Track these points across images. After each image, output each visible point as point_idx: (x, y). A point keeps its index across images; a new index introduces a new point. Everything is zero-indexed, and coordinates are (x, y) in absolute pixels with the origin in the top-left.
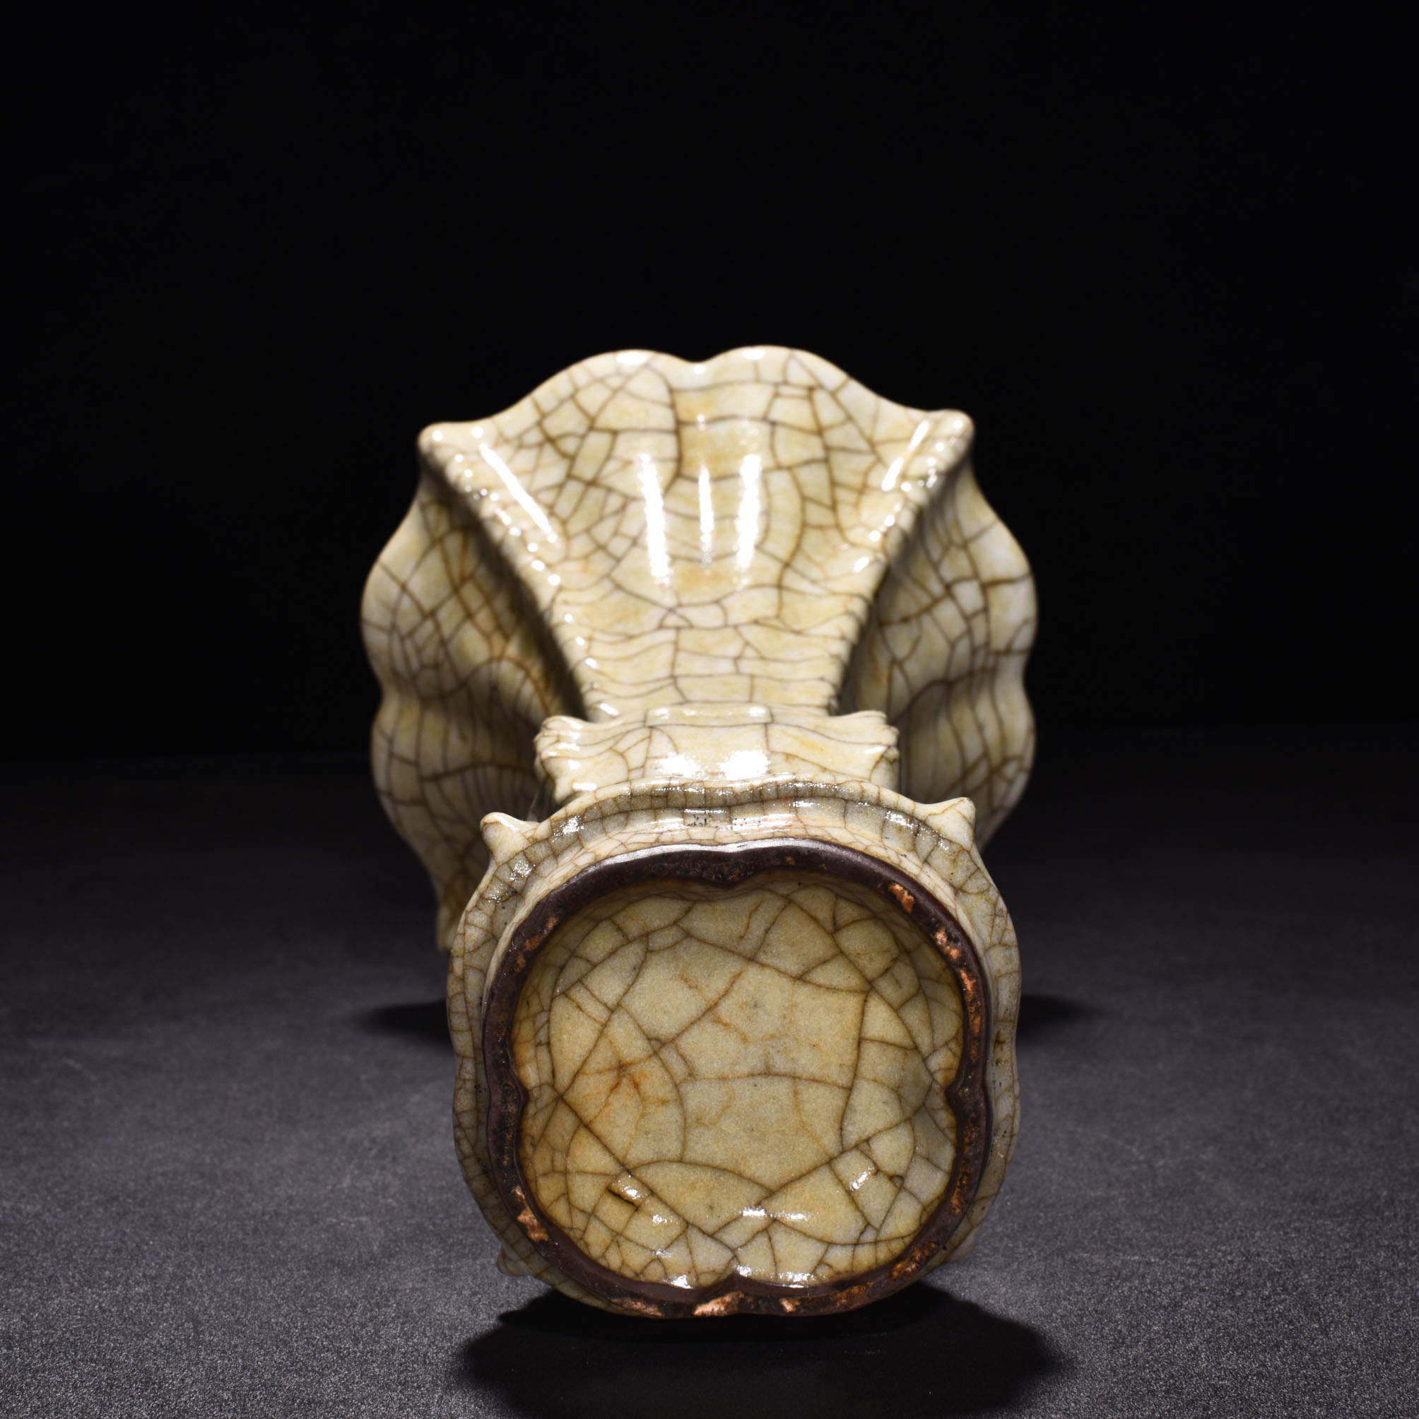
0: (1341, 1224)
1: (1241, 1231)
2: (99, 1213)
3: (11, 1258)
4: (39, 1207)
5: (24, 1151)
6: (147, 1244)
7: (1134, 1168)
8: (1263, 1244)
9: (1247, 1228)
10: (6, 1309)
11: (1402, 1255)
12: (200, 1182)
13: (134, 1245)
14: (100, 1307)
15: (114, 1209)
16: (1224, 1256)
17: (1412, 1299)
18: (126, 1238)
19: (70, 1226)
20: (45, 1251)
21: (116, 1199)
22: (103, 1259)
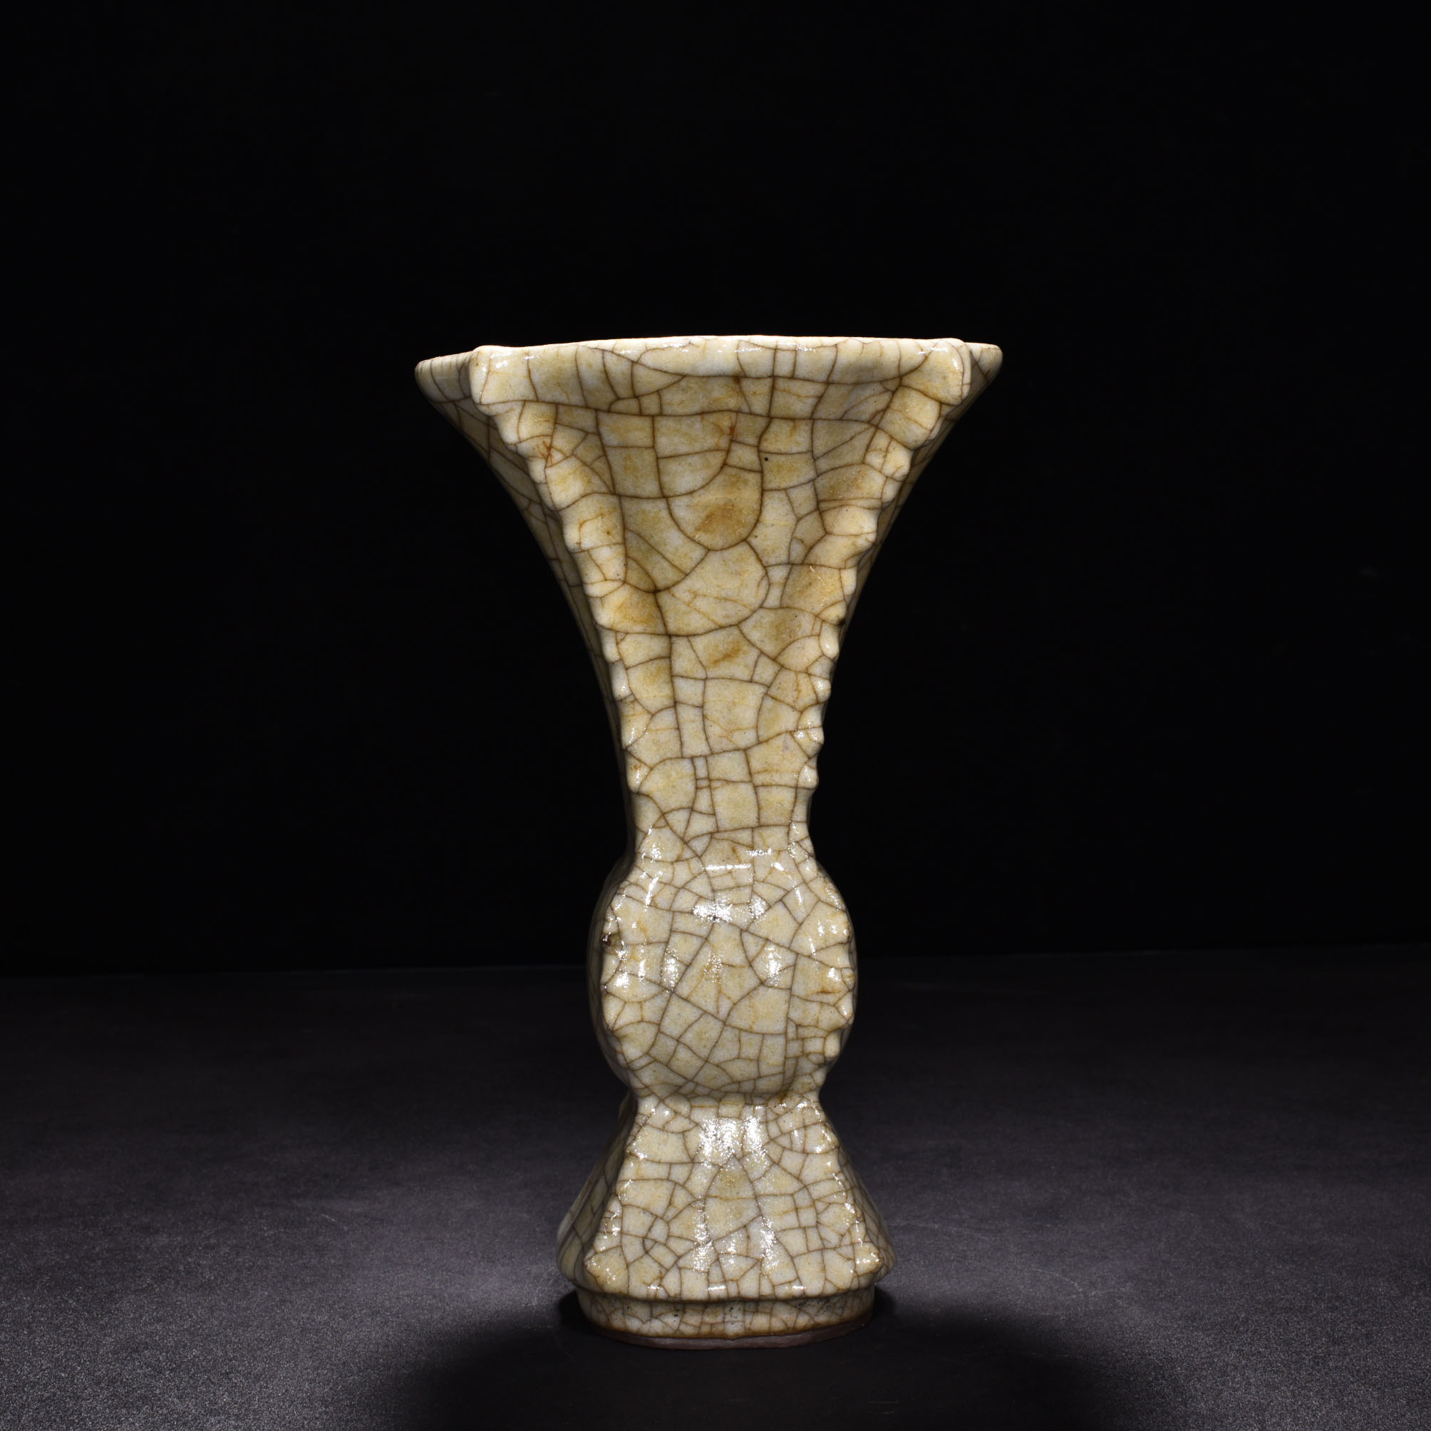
0: (1208, 1336)
1: (1141, 1339)
2: (368, 1321)
3: (315, 1351)
5: (308, 1279)
7: (1074, 1297)
8: (1154, 1348)
9: (1144, 1337)
11: (1245, 1355)
12: (434, 1301)
15: (378, 1319)
16: (1126, 1355)
17: (1246, 1384)
18: (390, 1338)
19: (350, 1330)
20: (336, 1346)
21: (378, 1312)
22: (377, 1352)
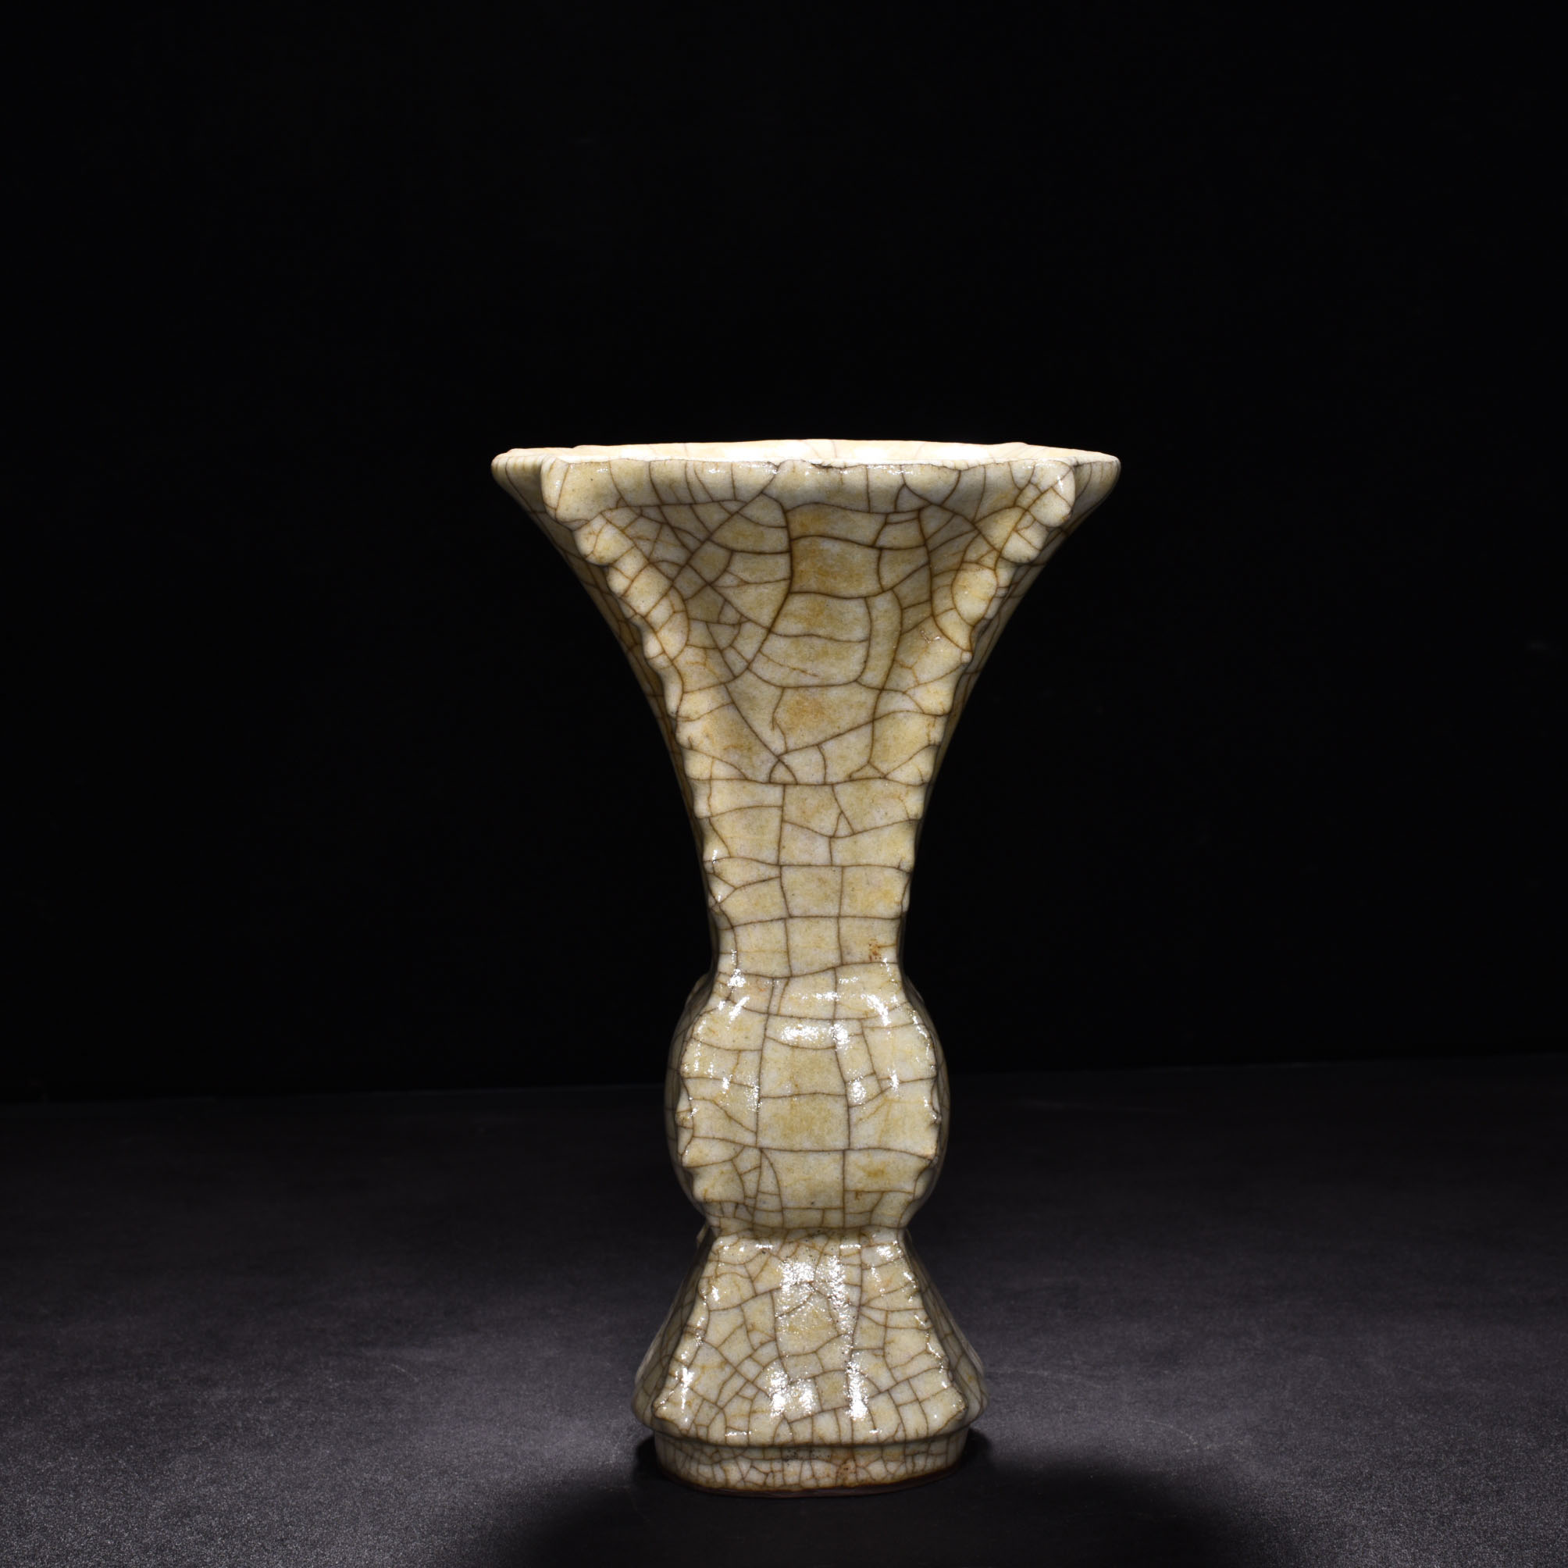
4: (390, 1478)
6: (472, 1504)
10: (379, 1549)
13: (463, 1505)
14: (445, 1548)
